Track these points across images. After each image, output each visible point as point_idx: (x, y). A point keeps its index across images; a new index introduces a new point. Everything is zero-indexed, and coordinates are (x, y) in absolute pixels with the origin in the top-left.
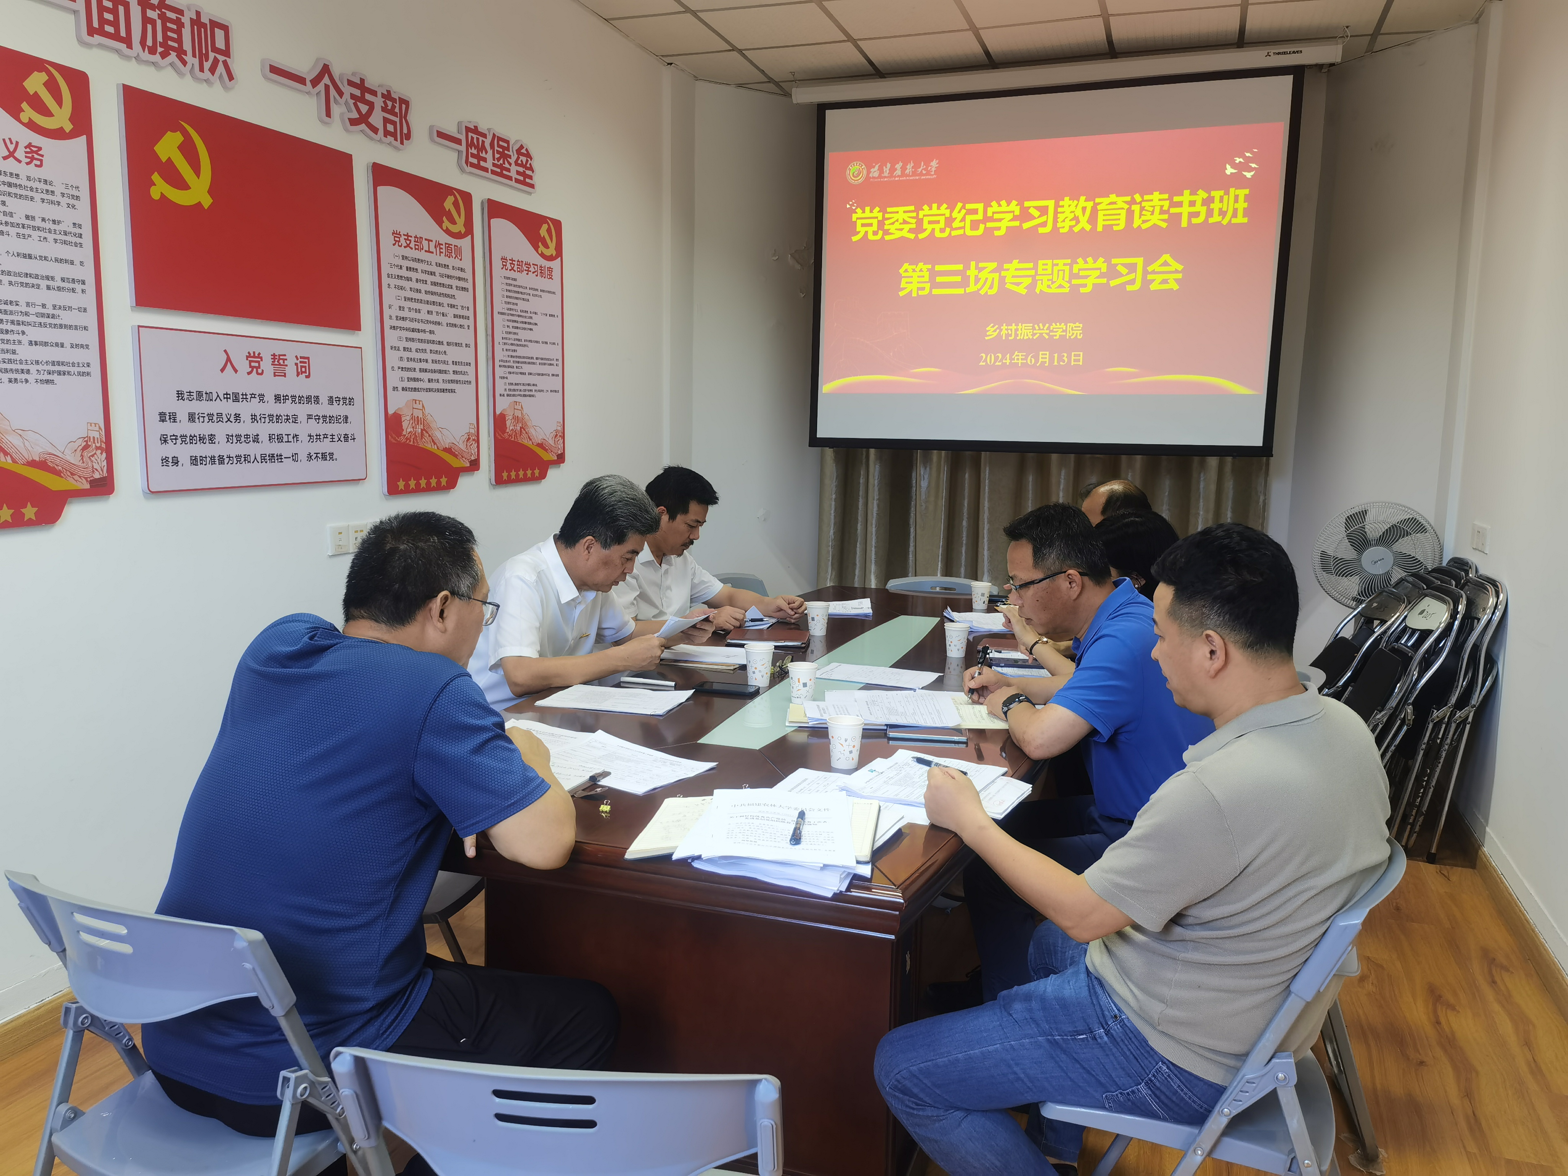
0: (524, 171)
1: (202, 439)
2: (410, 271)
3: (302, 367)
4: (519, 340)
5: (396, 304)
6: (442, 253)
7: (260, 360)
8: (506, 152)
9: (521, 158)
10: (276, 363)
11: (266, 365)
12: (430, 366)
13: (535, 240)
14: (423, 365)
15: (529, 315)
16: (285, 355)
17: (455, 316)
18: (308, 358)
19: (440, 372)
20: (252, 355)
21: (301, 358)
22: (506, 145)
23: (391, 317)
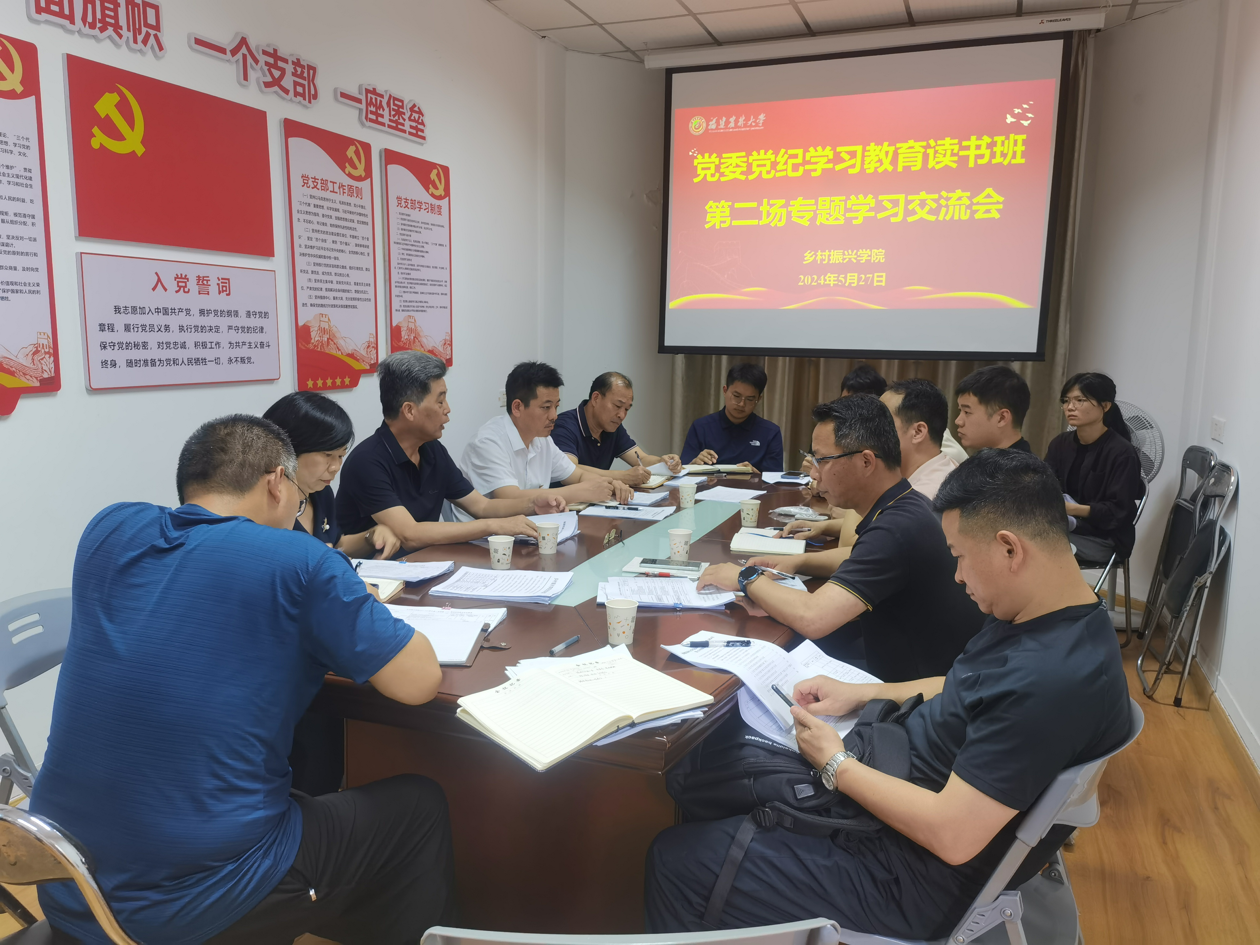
0: (417, 126)
1: (136, 346)
2: (317, 208)
3: (223, 287)
4: (412, 265)
5: (305, 235)
6: (345, 193)
7: (186, 280)
8: (401, 110)
9: (414, 114)
10: (201, 283)
11: (192, 285)
12: (335, 286)
13: (426, 183)
14: (329, 286)
15: (421, 244)
16: (208, 277)
17: (356, 245)
18: (228, 280)
19: (344, 291)
20: (180, 276)
21: (222, 279)
22: (400, 104)
23: (300, 246)
